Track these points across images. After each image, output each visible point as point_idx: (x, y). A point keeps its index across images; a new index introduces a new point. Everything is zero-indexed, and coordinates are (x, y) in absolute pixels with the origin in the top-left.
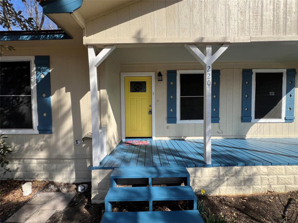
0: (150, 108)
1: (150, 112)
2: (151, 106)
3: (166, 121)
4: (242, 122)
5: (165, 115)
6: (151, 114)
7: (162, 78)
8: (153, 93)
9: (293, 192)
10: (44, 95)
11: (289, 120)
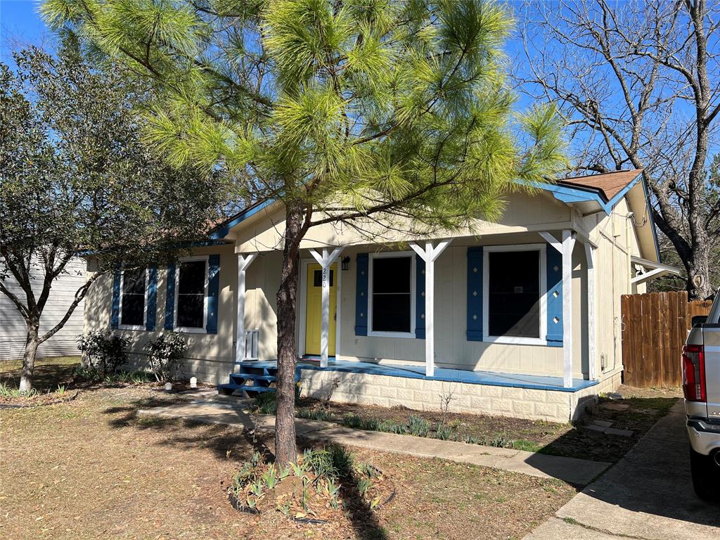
2: (336, 307)
3: (354, 333)
4: (468, 340)
5: (353, 322)
6: (336, 319)
7: (349, 266)
8: (339, 288)
9: (396, 408)
10: (213, 294)
11: (555, 341)
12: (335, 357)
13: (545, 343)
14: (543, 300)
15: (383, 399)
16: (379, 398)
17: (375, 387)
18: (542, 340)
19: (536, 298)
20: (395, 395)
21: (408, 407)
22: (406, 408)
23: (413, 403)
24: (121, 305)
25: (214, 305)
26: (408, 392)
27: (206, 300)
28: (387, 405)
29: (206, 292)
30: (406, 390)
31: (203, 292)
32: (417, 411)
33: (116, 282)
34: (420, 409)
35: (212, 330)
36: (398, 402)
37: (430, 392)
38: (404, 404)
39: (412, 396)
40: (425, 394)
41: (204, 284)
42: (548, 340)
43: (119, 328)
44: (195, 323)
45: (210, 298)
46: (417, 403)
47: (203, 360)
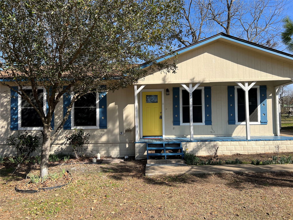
0: (161, 114)
1: (161, 117)
2: (161, 113)
3: (172, 124)
4: (229, 124)
5: (171, 119)
6: (162, 118)
7: (169, 93)
8: (163, 104)
9: (234, 155)
10: (103, 107)
11: (264, 123)
12: (162, 136)
13: (260, 123)
14: (259, 107)
15: (228, 152)
16: (226, 152)
17: (223, 147)
18: (259, 123)
19: (257, 106)
20: (234, 149)
21: (241, 154)
22: (239, 154)
23: (243, 151)
24: (19, 115)
25: (104, 113)
26: (240, 147)
27: (98, 110)
28: (230, 154)
29: (98, 106)
30: (239, 147)
31: (95, 105)
32: (245, 155)
33: (14, 101)
34: (247, 154)
35: (103, 126)
36: (235, 152)
37: (251, 146)
38: (239, 152)
39: (243, 149)
40: (249, 147)
41: (95, 101)
42: (261, 122)
43: (19, 129)
44: (89, 123)
45: (100, 109)
46: (245, 151)
47: (96, 143)
